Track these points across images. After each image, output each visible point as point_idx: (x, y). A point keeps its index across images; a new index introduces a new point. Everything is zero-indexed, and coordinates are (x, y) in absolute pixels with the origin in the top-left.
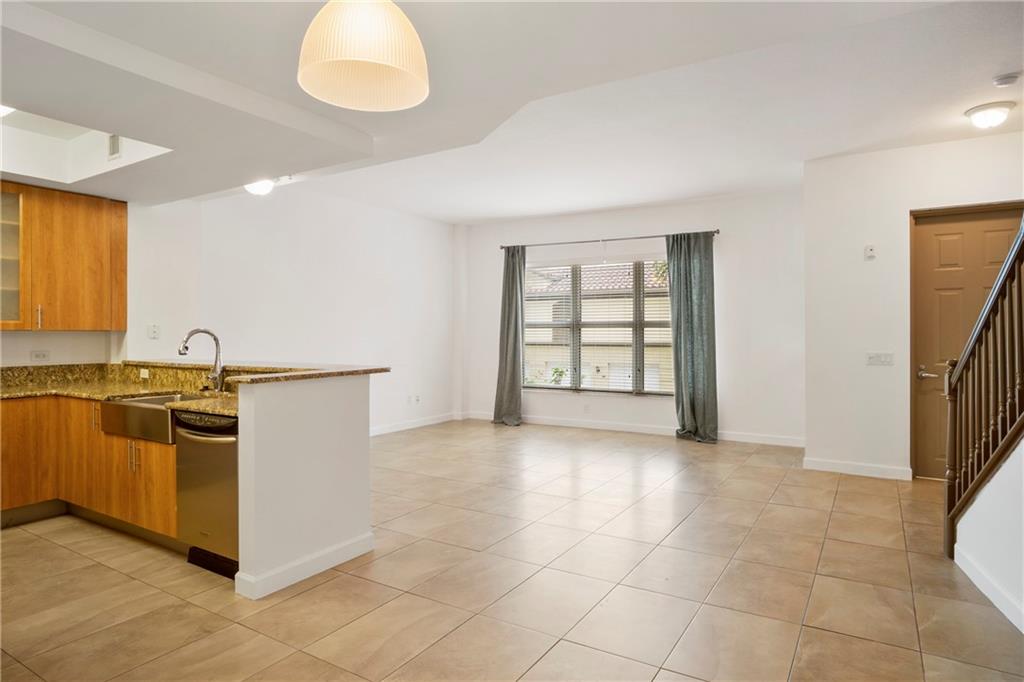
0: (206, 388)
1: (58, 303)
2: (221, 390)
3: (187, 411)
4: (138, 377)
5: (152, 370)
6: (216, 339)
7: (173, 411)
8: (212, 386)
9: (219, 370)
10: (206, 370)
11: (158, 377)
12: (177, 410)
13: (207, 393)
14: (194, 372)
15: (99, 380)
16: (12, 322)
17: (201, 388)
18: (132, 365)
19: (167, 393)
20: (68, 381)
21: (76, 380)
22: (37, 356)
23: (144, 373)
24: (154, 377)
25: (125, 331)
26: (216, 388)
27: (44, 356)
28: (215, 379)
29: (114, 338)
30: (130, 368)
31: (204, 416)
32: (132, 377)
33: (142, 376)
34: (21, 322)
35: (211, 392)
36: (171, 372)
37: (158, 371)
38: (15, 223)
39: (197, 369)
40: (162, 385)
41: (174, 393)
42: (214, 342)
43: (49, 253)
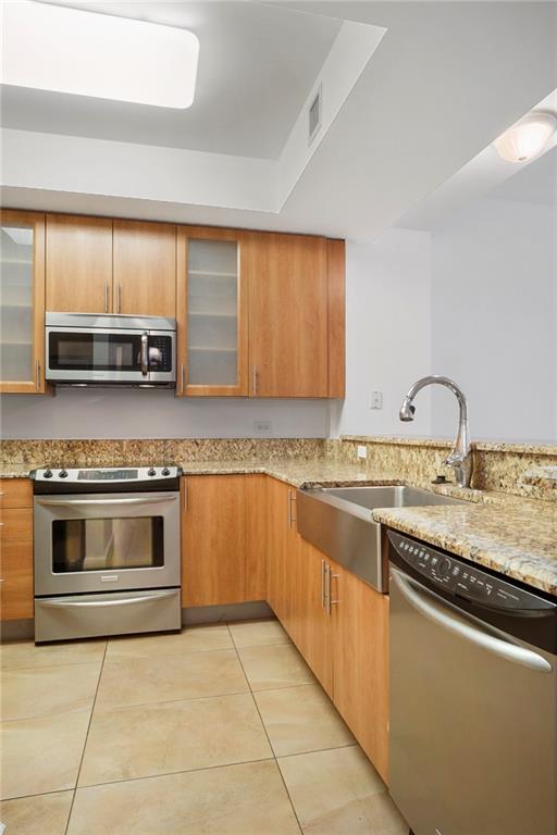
0: (442, 480)
1: (274, 364)
2: (468, 486)
3: (410, 537)
4: (355, 456)
5: (371, 447)
6: (458, 394)
7: (384, 527)
8: (451, 476)
9: (464, 450)
10: (442, 449)
11: (376, 457)
12: (392, 529)
13: (444, 489)
14: (424, 451)
15: (319, 457)
16: (230, 387)
17: (435, 478)
18: (350, 441)
19: (385, 483)
20: (289, 457)
21: (296, 456)
22: (260, 427)
23: (362, 451)
24: (373, 457)
25: (344, 398)
26: (459, 480)
27: (267, 428)
28: (458, 465)
29: (333, 407)
30: (348, 444)
31: (448, 559)
32: (350, 456)
33: (359, 455)
34: (238, 386)
35: (450, 487)
36: (392, 450)
37: (377, 449)
38: (234, 275)
39: (427, 447)
40: (382, 469)
41: (395, 483)
42: (456, 400)
43: (265, 306)
